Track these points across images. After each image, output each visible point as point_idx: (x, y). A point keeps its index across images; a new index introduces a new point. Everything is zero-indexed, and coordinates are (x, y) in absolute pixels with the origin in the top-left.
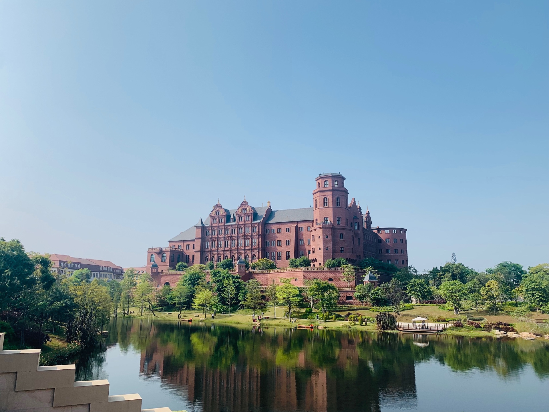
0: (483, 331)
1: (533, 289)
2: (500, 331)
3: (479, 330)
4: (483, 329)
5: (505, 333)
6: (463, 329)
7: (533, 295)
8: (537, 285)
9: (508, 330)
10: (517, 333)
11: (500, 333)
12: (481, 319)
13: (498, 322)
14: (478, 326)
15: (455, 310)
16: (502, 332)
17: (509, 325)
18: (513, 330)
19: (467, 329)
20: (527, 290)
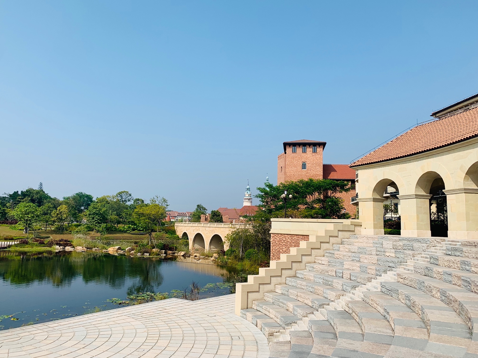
0: (45, 247)
1: (94, 214)
2: (60, 246)
3: (42, 246)
4: (46, 245)
5: (64, 248)
6: (27, 246)
7: (93, 218)
8: (97, 211)
9: (67, 245)
10: (74, 247)
11: (59, 248)
12: (48, 237)
13: (60, 239)
14: (42, 243)
15: (25, 229)
16: (61, 247)
17: (69, 242)
18: (71, 245)
19: (31, 245)
20: (89, 214)
